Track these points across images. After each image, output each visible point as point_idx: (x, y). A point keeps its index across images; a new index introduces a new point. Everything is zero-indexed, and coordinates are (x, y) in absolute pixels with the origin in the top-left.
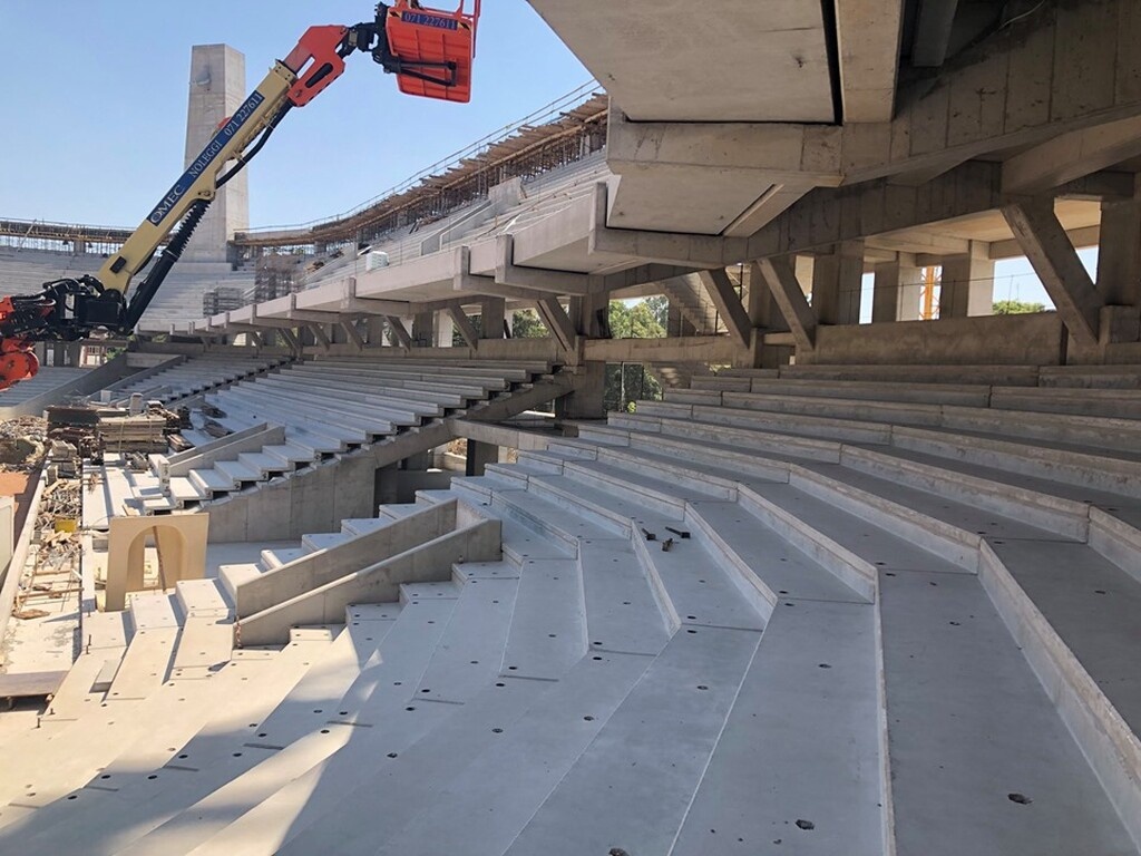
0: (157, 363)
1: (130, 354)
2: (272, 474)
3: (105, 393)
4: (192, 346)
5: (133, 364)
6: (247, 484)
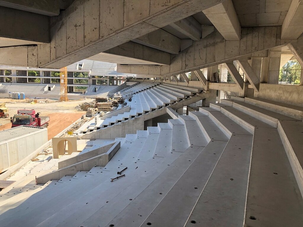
0: (132, 84)
1: (127, 82)
2: (119, 121)
3: (119, 93)
4: (141, 80)
5: (127, 85)
6: (112, 124)
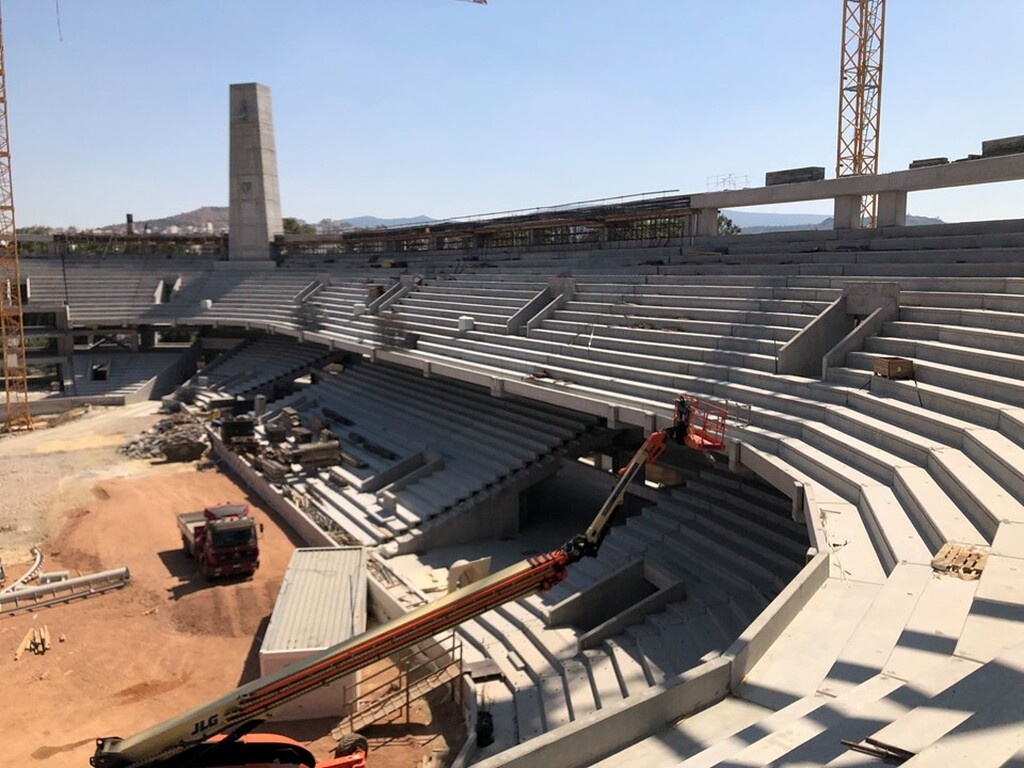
1: (203, 339)
2: (461, 500)
5: (206, 346)
6: (448, 509)
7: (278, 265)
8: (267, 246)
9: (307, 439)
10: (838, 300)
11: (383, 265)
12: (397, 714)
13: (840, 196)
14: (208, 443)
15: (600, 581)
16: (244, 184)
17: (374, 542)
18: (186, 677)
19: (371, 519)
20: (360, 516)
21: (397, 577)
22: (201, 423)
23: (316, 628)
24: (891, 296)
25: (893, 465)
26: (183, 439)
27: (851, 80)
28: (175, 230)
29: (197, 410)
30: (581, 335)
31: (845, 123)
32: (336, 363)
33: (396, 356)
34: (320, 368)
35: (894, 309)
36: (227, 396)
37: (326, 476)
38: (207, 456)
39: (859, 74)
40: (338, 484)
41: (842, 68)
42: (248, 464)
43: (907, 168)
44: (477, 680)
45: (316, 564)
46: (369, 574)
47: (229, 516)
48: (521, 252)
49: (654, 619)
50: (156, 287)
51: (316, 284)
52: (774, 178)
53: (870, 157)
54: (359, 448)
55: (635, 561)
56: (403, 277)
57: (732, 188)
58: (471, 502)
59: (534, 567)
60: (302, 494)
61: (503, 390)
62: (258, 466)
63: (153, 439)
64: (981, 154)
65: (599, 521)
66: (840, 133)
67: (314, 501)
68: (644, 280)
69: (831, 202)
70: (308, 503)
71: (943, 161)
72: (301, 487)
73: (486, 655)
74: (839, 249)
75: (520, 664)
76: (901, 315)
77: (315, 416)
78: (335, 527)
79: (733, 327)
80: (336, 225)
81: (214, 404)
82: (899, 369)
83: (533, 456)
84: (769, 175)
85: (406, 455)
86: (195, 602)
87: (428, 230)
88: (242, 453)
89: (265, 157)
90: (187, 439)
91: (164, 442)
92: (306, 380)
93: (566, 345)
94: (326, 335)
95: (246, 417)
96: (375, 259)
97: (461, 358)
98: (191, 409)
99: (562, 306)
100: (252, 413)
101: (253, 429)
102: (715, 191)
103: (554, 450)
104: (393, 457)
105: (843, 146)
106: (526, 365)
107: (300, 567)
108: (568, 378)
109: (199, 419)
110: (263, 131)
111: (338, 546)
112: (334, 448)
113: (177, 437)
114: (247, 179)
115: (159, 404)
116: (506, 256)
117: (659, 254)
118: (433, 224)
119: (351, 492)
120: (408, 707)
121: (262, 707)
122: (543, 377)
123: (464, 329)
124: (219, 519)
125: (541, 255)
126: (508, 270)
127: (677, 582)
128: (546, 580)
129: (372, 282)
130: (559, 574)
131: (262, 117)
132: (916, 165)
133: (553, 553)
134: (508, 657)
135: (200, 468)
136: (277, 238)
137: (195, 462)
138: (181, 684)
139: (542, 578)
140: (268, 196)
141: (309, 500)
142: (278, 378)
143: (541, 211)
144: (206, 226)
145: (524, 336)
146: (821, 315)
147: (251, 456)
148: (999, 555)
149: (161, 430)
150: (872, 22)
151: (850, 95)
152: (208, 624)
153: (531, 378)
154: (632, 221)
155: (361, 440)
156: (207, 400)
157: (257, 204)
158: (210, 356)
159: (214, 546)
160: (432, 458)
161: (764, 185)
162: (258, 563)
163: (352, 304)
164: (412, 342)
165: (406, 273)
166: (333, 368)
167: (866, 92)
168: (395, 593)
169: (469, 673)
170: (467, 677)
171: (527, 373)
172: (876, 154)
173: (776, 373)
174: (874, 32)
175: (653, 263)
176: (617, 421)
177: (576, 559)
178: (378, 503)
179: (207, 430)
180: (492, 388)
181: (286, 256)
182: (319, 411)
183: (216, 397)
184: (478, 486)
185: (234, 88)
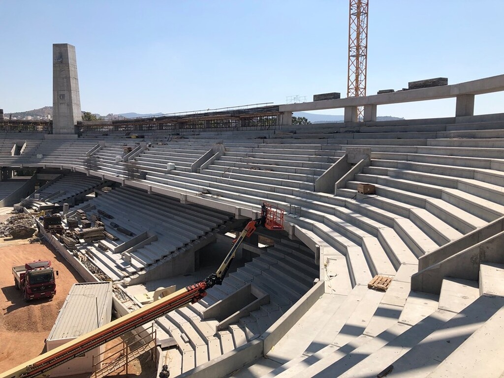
0: (51, 178)
1: (38, 174)
2: (165, 256)
3: (36, 195)
5: (40, 178)
6: (157, 261)
7: (79, 137)
8: (73, 127)
9: (88, 226)
10: (344, 156)
11: (132, 137)
12: (122, 368)
13: (347, 106)
14: (37, 229)
15: (230, 295)
16: (61, 95)
17: (119, 279)
18: (9, 355)
19: (118, 267)
20: (112, 265)
21: (129, 297)
22: (33, 218)
23: (80, 325)
24: (367, 155)
25: (362, 236)
26: (22, 227)
27: (354, 52)
28: (30, 118)
29: (33, 211)
30: (226, 173)
31: (351, 72)
32: (108, 186)
33: (135, 183)
34: (100, 189)
35: (368, 160)
36: (49, 204)
37: (97, 245)
38: (36, 235)
39: (357, 49)
40: (103, 249)
41: (349, 46)
42: (57, 239)
43: (376, 94)
44: (163, 349)
45: (84, 292)
46: (114, 295)
47: (40, 267)
48: (200, 131)
49: (254, 314)
50: (12, 148)
51: (98, 146)
52: (317, 98)
53: (362, 88)
54: (115, 230)
55: (247, 284)
56: (141, 143)
57: (298, 102)
58: (170, 257)
59: (189, 291)
60: (84, 255)
61: (186, 200)
62: (61, 241)
63: (6, 227)
64: (407, 88)
65: (223, 266)
66: (349, 77)
67: (89, 258)
68: (257, 146)
69: (343, 109)
70: (86, 258)
71: (392, 91)
72: (83, 251)
73: (170, 335)
74: (346, 132)
75: (187, 339)
76: (372, 163)
77: (93, 214)
78: (99, 271)
79: (296, 169)
80: (116, 117)
81: (42, 208)
82: (369, 190)
83: (202, 233)
84: (315, 96)
85: (138, 234)
86: (18, 314)
87: (154, 120)
88: (54, 234)
89: (72, 82)
90: (25, 227)
91: (12, 229)
92: (93, 195)
93: (219, 178)
94: (100, 173)
95: (58, 214)
96: (128, 134)
97: (167, 184)
98: (29, 211)
99: (218, 158)
100: (62, 213)
101: (61, 221)
102: (290, 103)
103: (213, 230)
104: (132, 235)
105: (350, 83)
106: (199, 187)
107: (75, 293)
108: (218, 194)
109: (33, 216)
110: (71, 68)
111: (99, 282)
112: (101, 230)
113: (19, 225)
114: (62, 93)
115: (13, 208)
116: (193, 133)
117: (264, 133)
118: (157, 117)
119: (109, 253)
120: (127, 365)
121: (40, 371)
122: (207, 193)
123: (169, 169)
124: (34, 269)
125: (209, 133)
126: (194, 140)
127: (266, 295)
128: (195, 297)
129: (126, 146)
130: (202, 294)
131: (70, 61)
132: (380, 92)
133: (199, 284)
134: (181, 336)
135: (32, 242)
136: (78, 123)
137: (28, 239)
138: (6, 358)
139: (193, 297)
140: (74, 101)
141: (87, 257)
142: (77, 194)
143: (209, 111)
144: (47, 116)
145: (199, 173)
146: (336, 163)
147: (59, 235)
148: (397, 281)
149: (11, 222)
150: (362, 25)
151: (353, 59)
152: (24, 325)
153: (201, 194)
154: (253, 117)
155: (116, 226)
156: (39, 206)
157: (68, 105)
158: (42, 183)
159: (30, 284)
160: (152, 235)
161: (312, 101)
162: (55, 291)
163: (115, 157)
164: (144, 176)
165: (143, 141)
166: (106, 189)
167: (360, 58)
168: (126, 305)
169: (160, 346)
170: (158, 348)
171: (199, 191)
172: (365, 87)
173: (314, 191)
174: (363, 30)
175: (262, 138)
176: (240, 215)
177: (211, 286)
178: (122, 259)
179: (37, 222)
180: (181, 199)
181: (83, 132)
182: (96, 211)
183: (43, 204)
184: (174, 249)
185: (55, 46)
